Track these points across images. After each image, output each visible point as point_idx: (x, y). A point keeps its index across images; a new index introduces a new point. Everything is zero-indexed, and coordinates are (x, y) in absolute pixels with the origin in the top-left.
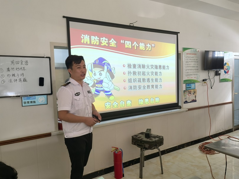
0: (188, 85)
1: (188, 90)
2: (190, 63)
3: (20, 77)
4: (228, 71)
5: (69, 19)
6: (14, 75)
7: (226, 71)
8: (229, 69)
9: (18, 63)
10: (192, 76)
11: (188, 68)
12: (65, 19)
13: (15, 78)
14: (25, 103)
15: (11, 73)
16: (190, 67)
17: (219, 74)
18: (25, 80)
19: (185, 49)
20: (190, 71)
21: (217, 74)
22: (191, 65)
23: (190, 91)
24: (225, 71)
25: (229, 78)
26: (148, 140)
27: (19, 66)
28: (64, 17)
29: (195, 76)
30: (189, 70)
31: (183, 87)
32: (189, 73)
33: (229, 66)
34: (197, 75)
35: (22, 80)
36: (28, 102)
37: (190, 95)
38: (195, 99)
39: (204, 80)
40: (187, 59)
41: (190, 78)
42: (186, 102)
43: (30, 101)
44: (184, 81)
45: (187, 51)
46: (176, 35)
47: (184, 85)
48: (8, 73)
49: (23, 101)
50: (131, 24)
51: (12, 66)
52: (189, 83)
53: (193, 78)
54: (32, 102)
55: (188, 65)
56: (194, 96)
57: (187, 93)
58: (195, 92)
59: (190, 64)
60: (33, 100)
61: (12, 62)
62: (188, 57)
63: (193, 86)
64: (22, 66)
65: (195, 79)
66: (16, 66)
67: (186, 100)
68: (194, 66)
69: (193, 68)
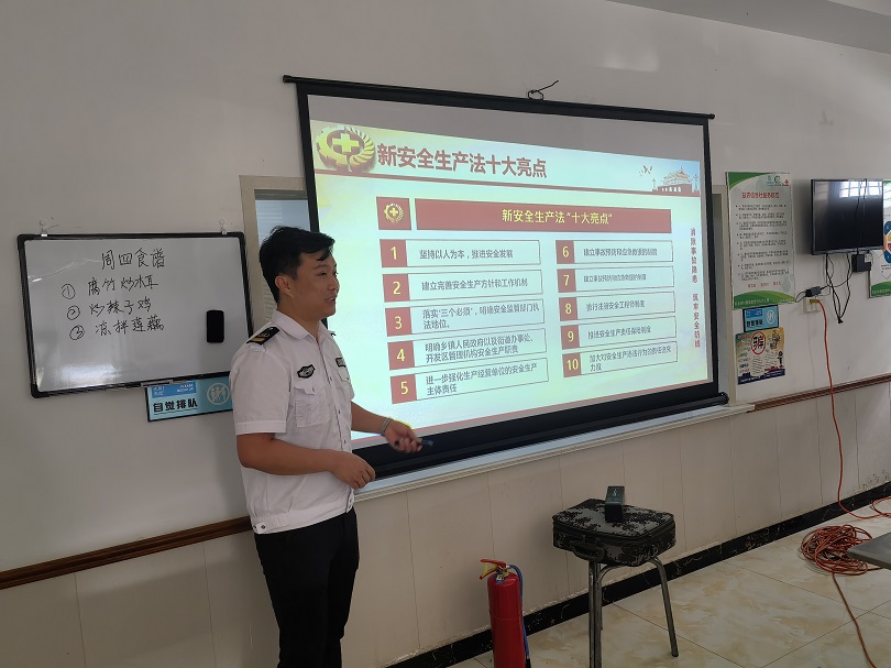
0: (753, 315)
1: (752, 333)
2: (756, 230)
3: (138, 313)
5: (306, 88)
6: (113, 306)
9: (126, 260)
10: (764, 279)
11: (749, 249)
12: (291, 89)
13: (121, 317)
14: (158, 407)
15: (105, 296)
16: (757, 243)
18: (155, 324)
20: (757, 260)
22: (760, 238)
23: (758, 335)
24: (886, 254)
26: (618, 530)
27: (133, 271)
28: (287, 79)
29: (777, 278)
30: (752, 255)
31: (735, 321)
32: (755, 269)
34: (782, 272)
35: (145, 323)
36: (170, 405)
37: (758, 350)
38: (778, 365)
39: (809, 293)
41: (757, 286)
42: (746, 378)
43: (175, 399)
44: (738, 298)
45: (743, 185)
46: (701, 127)
47: (737, 315)
48: (95, 299)
49: (152, 401)
50: (532, 92)
51: (108, 273)
52: (755, 306)
53: (769, 284)
54: (182, 404)
55: (748, 235)
56: (775, 352)
57: (747, 344)
58: (777, 340)
59: (755, 235)
60: (186, 397)
61: (107, 259)
62: (749, 208)
63: (768, 316)
64: (144, 272)
65: (777, 289)
66: (119, 273)
67: (744, 370)
68: (769, 237)
69: (769, 249)
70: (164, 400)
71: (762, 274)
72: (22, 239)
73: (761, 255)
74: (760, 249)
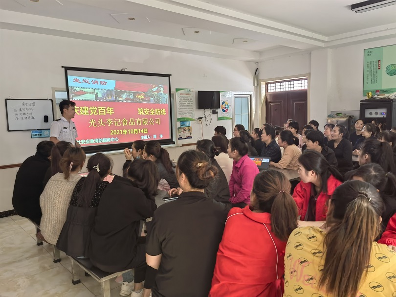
0: (183, 123)
1: (183, 127)
2: (183, 103)
3: (29, 115)
4: (227, 109)
5: (67, 69)
6: (25, 114)
7: (225, 110)
9: (27, 104)
10: (186, 115)
11: (182, 107)
12: (64, 69)
13: (26, 116)
15: (23, 112)
16: (184, 106)
17: (217, 113)
18: (33, 118)
19: (178, 90)
20: (184, 110)
21: (214, 112)
22: (185, 105)
24: (223, 110)
25: (228, 116)
27: (28, 107)
28: (62, 67)
29: (190, 114)
30: (182, 109)
32: (183, 112)
33: (228, 105)
35: (31, 118)
37: (184, 132)
38: (190, 136)
39: (199, 118)
40: (181, 99)
41: (184, 116)
42: (180, 138)
43: (37, 133)
44: (178, 119)
45: (180, 92)
46: (168, 78)
47: (178, 123)
48: (21, 112)
49: (32, 134)
50: (122, 69)
51: (23, 107)
52: (183, 121)
53: (187, 116)
55: (181, 104)
56: (189, 132)
57: (181, 130)
58: (190, 130)
60: (40, 133)
61: (23, 104)
62: (182, 97)
63: (187, 124)
64: (31, 107)
65: (190, 117)
66: (26, 107)
67: (180, 136)
68: (188, 105)
69: (187, 107)
70: (35, 134)
71: (185, 113)
72: (6, 100)
74: (185, 107)
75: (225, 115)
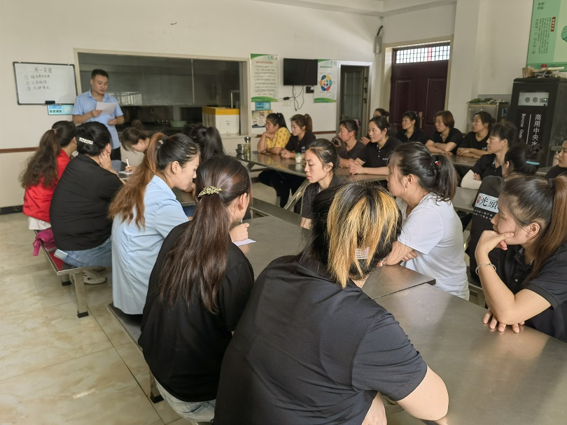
0: (259, 104)
1: (259, 111)
2: (261, 75)
4: (329, 87)
7: (326, 87)
8: (330, 85)
10: (265, 92)
11: (259, 81)
14: (51, 111)
16: (262, 80)
17: (313, 91)
19: (253, 56)
20: (261, 85)
21: (309, 91)
22: (264, 78)
23: (262, 112)
24: (322, 87)
25: (330, 98)
29: (271, 92)
30: (259, 83)
32: (261, 88)
33: (330, 81)
34: (273, 90)
36: (54, 111)
37: (262, 117)
39: (285, 99)
40: (257, 70)
41: (262, 95)
42: (256, 126)
43: (56, 109)
44: (253, 98)
45: (257, 59)
47: (253, 105)
48: (33, 80)
49: (49, 109)
52: (260, 101)
53: (267, 95)
54: (57, 111)
55: (258, 77)
57: (257, 114)
59: (262, 77)
60: (59, 110)
61: (36, 70)
62: (259, 67)
63: (266, 105)
65: (270, 96)
67: (255, 123)
68: (269, 78)
69: (267, 82)
70: (53, 110)
71: (264, 90)
72: (14, 63)
73: (264, 84)
74: (263, 82)
75: (325, 95)
